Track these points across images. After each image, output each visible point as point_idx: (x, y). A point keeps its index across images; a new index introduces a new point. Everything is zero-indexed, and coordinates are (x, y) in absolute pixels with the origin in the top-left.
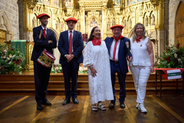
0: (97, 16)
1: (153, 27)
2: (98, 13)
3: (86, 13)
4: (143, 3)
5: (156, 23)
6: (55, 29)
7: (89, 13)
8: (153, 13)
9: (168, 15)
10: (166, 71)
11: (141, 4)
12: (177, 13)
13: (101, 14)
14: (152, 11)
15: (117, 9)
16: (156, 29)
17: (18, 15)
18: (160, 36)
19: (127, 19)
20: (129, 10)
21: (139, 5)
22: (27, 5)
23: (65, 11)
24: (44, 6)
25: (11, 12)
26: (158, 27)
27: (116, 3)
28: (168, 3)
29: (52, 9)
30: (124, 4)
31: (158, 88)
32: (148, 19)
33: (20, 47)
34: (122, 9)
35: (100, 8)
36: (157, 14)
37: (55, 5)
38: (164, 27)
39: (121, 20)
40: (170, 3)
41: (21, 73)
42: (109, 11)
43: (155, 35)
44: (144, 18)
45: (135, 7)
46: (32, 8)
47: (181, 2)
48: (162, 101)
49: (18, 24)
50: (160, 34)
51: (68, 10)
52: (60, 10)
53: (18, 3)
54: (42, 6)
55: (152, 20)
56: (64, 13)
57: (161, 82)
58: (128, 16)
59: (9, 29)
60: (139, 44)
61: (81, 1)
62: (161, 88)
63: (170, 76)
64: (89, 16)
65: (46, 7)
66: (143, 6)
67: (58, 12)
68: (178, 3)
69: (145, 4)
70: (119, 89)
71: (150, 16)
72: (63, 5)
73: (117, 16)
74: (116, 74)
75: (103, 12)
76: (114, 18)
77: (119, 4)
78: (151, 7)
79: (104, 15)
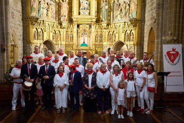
0: (87, 29)
1: (132, 43)
2: (88, 26)
3: (78, 26)
4: (125, 22)
5: (134, 40)
6: (52, 40)
7: (81, 26)
8: (132, 31)
9: (144, 34)
11: (124, 23)
12: (149, 35)
13: (90, 26)
14: (132, 30)
15: (104, 24)
16: (134, 45)
18: (137, 51)
19: (112, 34)
20: (114, 26)
21: (121, 24)
22: (30, 22)
23: (61, 24)
24: (43, 21)
26: (135, 43)
27: (103, 20)
28: (144, 25)
29: (50, 23)
30: (110, 20)
32: (128, 36)
34: (108, 25)
35: (90, 22)
36: (135, 32)
37: (52, 19)
38: (140, 44)
39: (107, 33)
40: (145, 25)
42: (97, 26)
43: (133, 49)
44: (125, 34)
45: (119, 24)
46: (34, 25)
47: (152, 28)
50: (137, 49)
51: (63, 24)
52: (56, 23)
54: (42, 22)
55: (131, 37)
56: (59, 26)
58: (113, 31)
59: (16, 43)
61: (74, 17)
64: (81, 29)
65: (45, 22)
66: (125, 24)
67: (55, 25)
68: (150, 28)
69: (126, 24)
71: (130, 34)
72: (59, 19)
73: (104, 30)
75: (92, 26)
76: (101, 32)
77: (106, 21)
78: (131, 27)
79: (93, 29)
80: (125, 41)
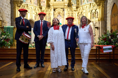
0: (61, 12)
1: (97, 19)
2: (62, 10)
3: (54, 10)
4: (91, 4)
5: (99, 17)
6: (34, 19)
7: (56, 10)
8: (97, 10)
9: (107, 12)
10: (102, 47)
11: (89, 5)
12: (112, 10)
13: (64, 10)
14: (96, 9)
15: (74, 7)
16: (99, 20)
17: (10, 11)
18: (101, 25)
19: (80, 14)
20: (82, 8)
21: (88, 5)
22: (16, 4)
23: (41, 8)
24: (27, 5)
25: (6, 8)
27: (73, 4)
28: (107, 4)
29: (32, 7)
30: (79, 4)
31: (98, 58)
32: (93, 14)
33: (10, 31)
34: (77, 8)
35: (63, 6)
36: (99, 11)
37: (35, 4)
38: (104, 19)
39: (77, 14)
40: (108, 4)
41: (9, 47)
42: (69, 9)
43: (98, 24)
44: (91, 13)
45: (86, 6)
46: (20, 6)
47: (114, 3)
48: (100, 66)
49: (10, 16)
50: (101, 23)
51: (42, 8)
52: (38, 7)
53: (11, 3)
54: (26, 5)
55: (96, 15)
56: (40, 10)
57: (99, 54)
58: (81, 12)
59: (4, 19)
60: (84, 29)
61: (51, 2)
62: (99, 58)
63: (105, 50)
64: (56, 12)
65: (28, 6)
66: (90, 6)
67: (36, 9)
68: (113, 4)
69: (92, 5)
70: (71, 58)
71: (95, 12)
72: (40, 5)
73: (74, 12)
74: (69, 48)
75: (65, 9)
76: (72, 13)
77: (76, 4)
78: (95, 7)
79: (66, 11)
80: (91, 18)
